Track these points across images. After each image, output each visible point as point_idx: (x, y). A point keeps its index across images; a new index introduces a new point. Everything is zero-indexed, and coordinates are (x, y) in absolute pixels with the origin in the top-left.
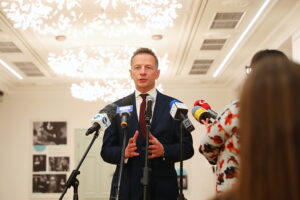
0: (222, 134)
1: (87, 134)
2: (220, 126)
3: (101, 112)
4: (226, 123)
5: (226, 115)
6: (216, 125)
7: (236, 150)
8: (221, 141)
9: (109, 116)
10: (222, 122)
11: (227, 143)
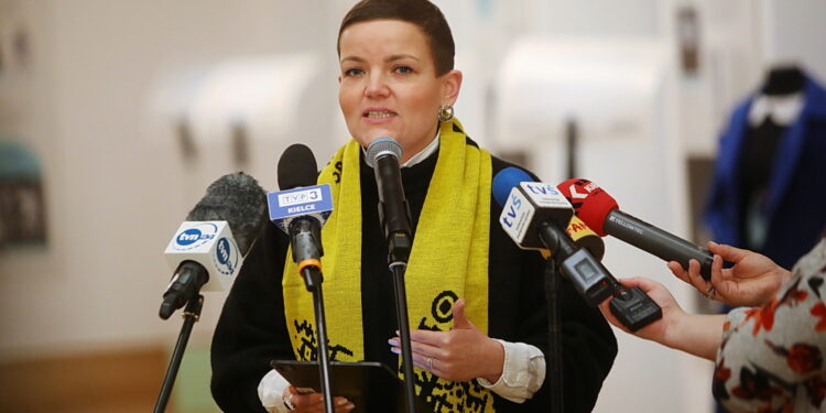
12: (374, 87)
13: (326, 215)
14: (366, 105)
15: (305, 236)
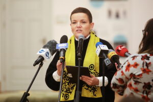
0: (124, 78)
1: (34, 65)
2: (122, 72)
3: (45, 47)
4: (126, 70)
5: (126, 64)
6: (120, 71)
7: (134, 89)
8: (123, 82)
9: (50, 50)
10: (124, 69)
11: (128, 84)
12: (78, 26)
13: (67, 49)
14: (77, 29)
15: (62, 53)
